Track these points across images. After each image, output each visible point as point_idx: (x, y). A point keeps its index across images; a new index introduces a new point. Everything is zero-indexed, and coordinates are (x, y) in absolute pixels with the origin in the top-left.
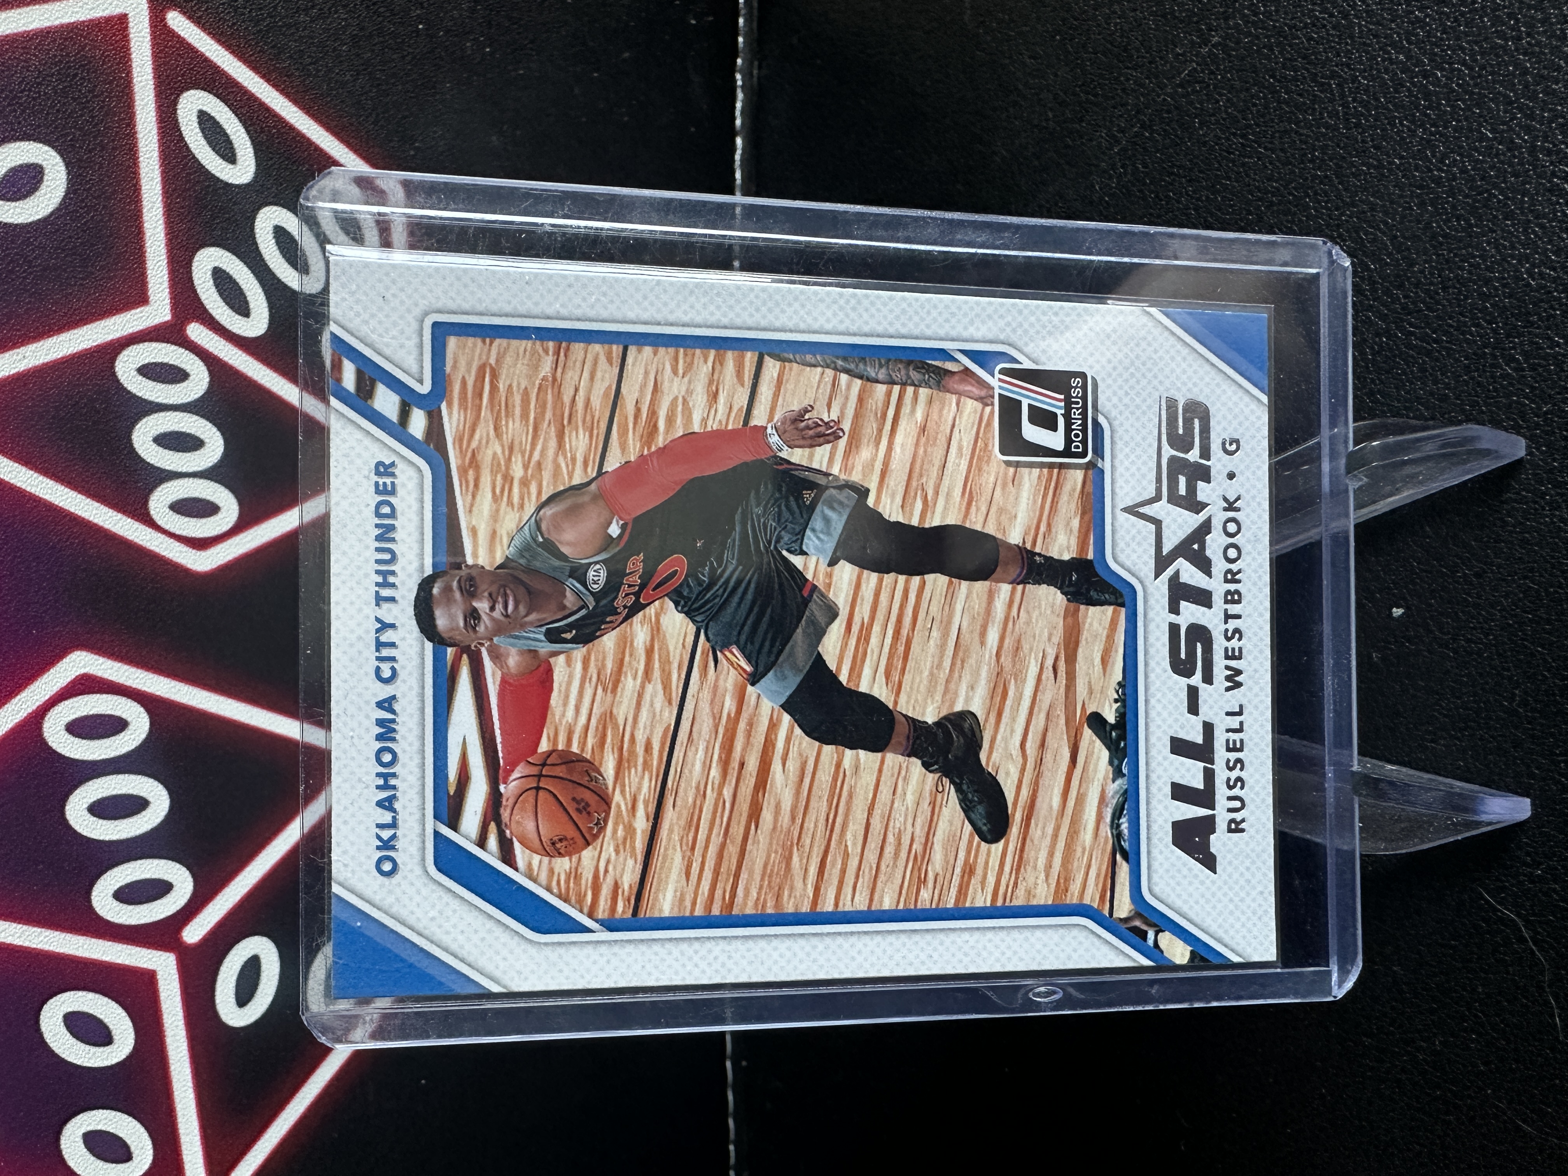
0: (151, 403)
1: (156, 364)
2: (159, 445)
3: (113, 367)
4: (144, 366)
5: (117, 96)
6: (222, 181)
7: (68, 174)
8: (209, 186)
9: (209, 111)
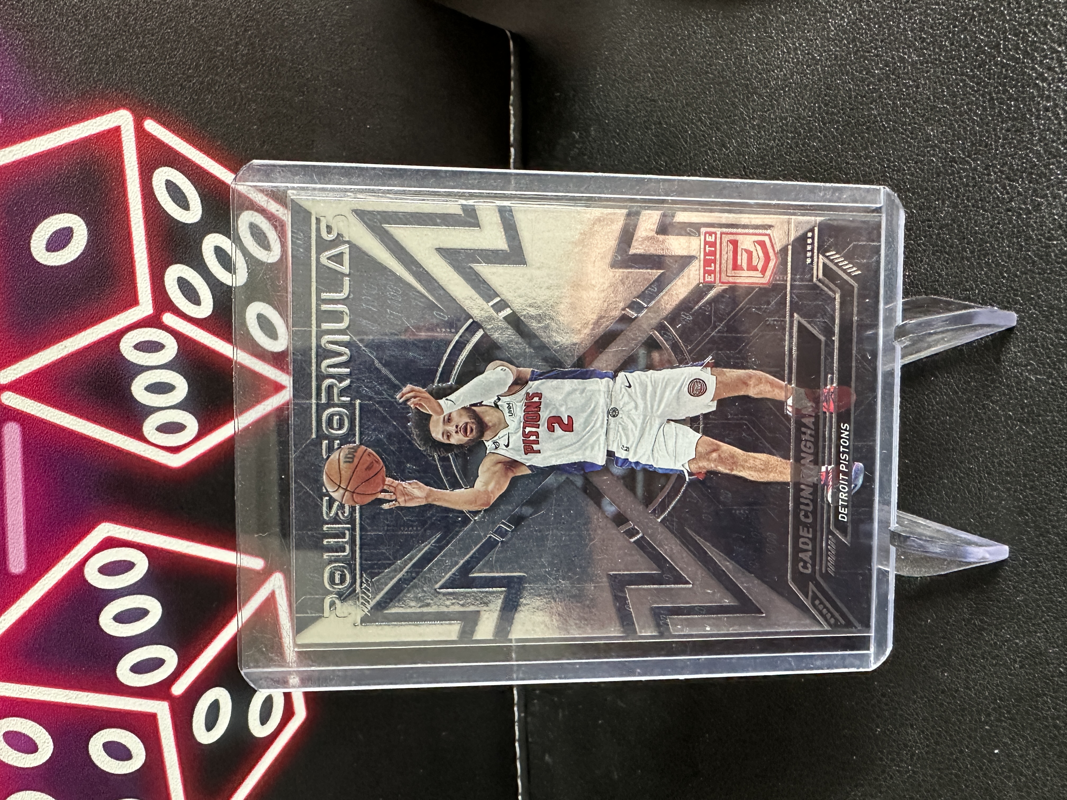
0: (142, 366)
1: (145, 342)
2: (148, 391)
3: (119, 347)
4: (137, 344)
5: (116, 178)
6: (181, 222)
7: (88, 231)
8: (174, 226)
9: (172, 180)
